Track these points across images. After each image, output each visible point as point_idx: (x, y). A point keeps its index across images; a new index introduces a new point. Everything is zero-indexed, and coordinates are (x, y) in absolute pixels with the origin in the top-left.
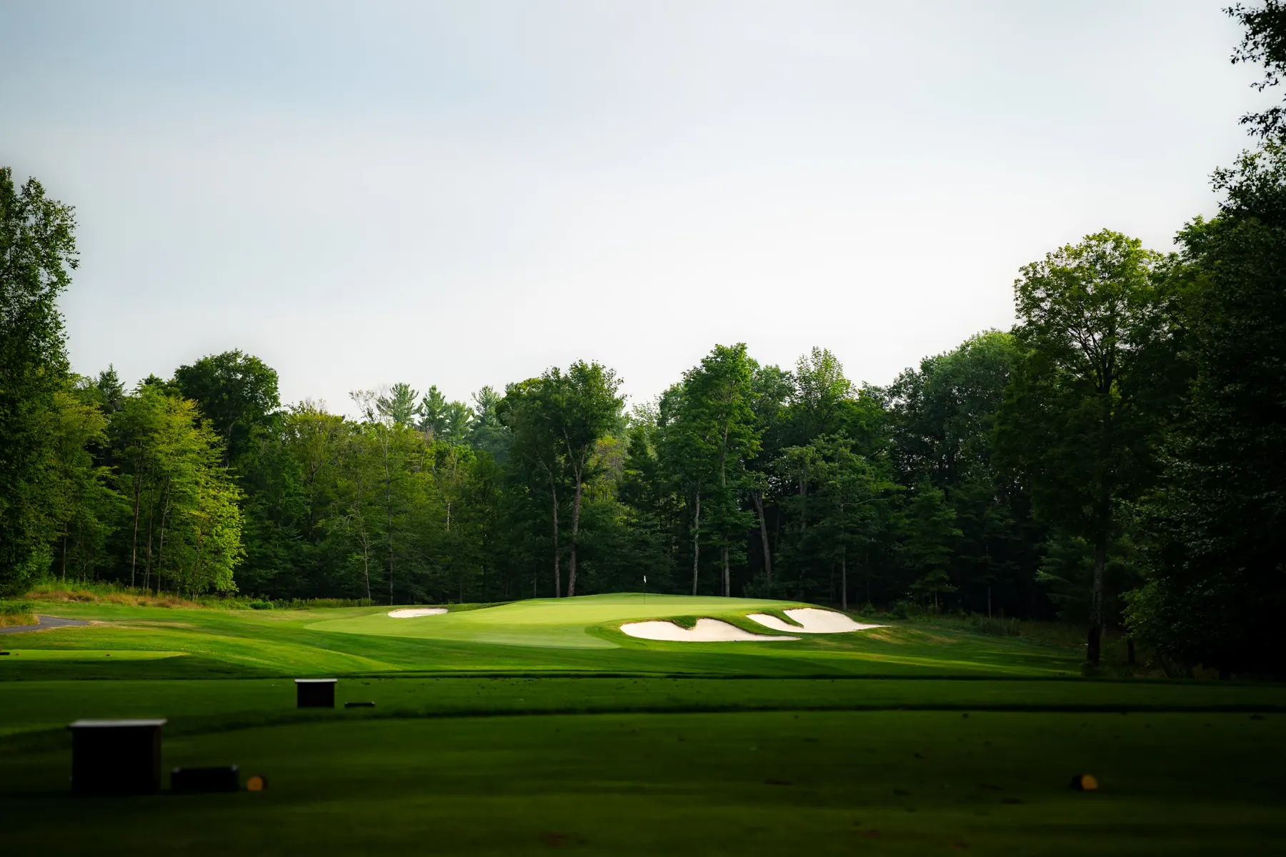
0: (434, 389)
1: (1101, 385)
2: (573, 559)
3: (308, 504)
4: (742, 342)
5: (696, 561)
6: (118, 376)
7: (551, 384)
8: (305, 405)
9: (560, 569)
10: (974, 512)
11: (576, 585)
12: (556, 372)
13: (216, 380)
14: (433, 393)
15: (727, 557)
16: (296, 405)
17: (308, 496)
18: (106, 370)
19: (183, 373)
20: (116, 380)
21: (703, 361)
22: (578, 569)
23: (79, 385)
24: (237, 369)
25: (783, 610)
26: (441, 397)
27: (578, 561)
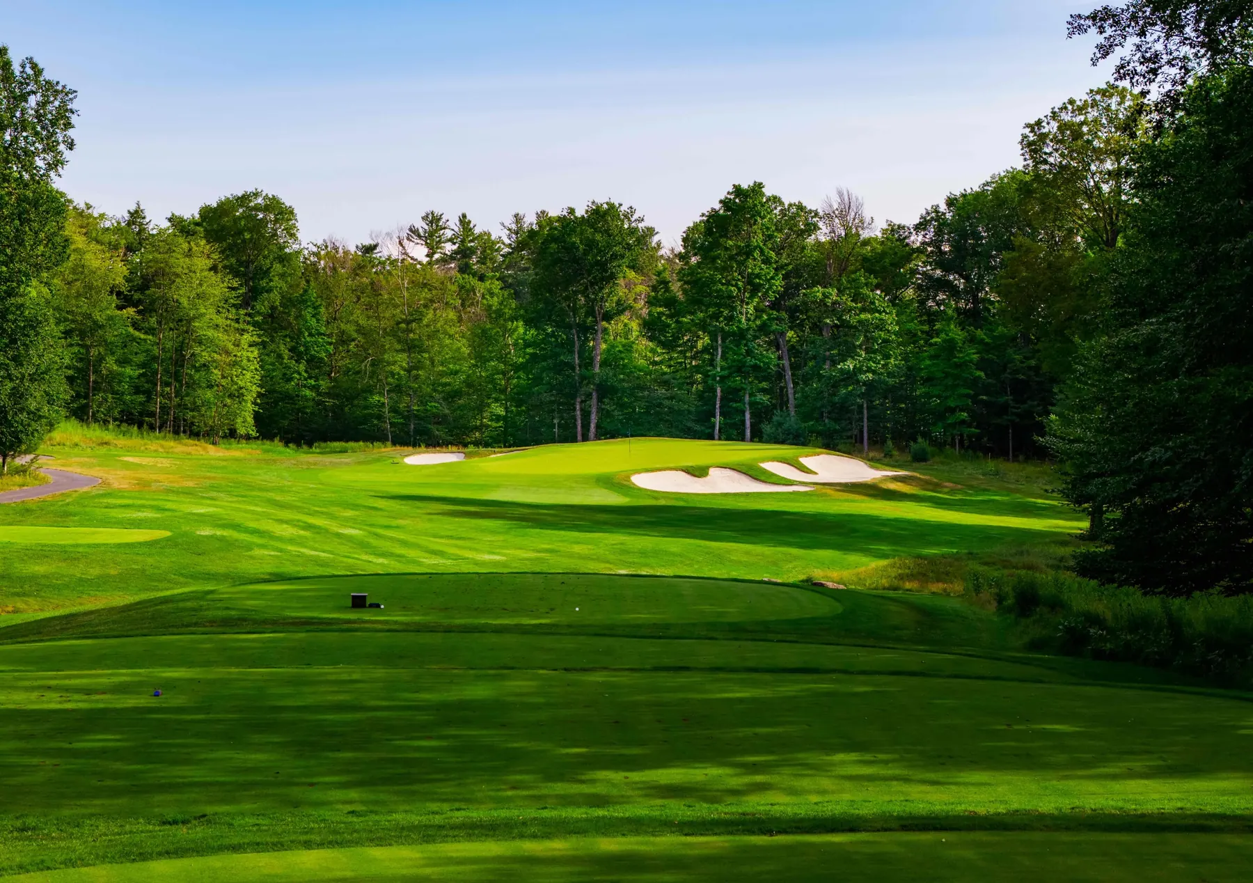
0: (464, 216)
1: (1108, 239)
2: (594, 401)
3: (330, 344)
4: (758, 181)
5: (718, 402)
6: (147, 213)
7: (568, 224)
8: (328, 244)
9: (582, 410)
10: (996, 353)
11: (598, 427)
12: (572, 211)
13: (236, 220)
14: (464, 221)
15: (747, 399)
16: (320, 242)
17: (330, 336)
18: (133, 208)
19: (207, 213)
20: (144, 218)
21: (721, 202)
22: (600, 410)
23: (108, 224)
24: (257, 208)
25: (797, 457)
26: (472, 225)
27: (600, 400)
